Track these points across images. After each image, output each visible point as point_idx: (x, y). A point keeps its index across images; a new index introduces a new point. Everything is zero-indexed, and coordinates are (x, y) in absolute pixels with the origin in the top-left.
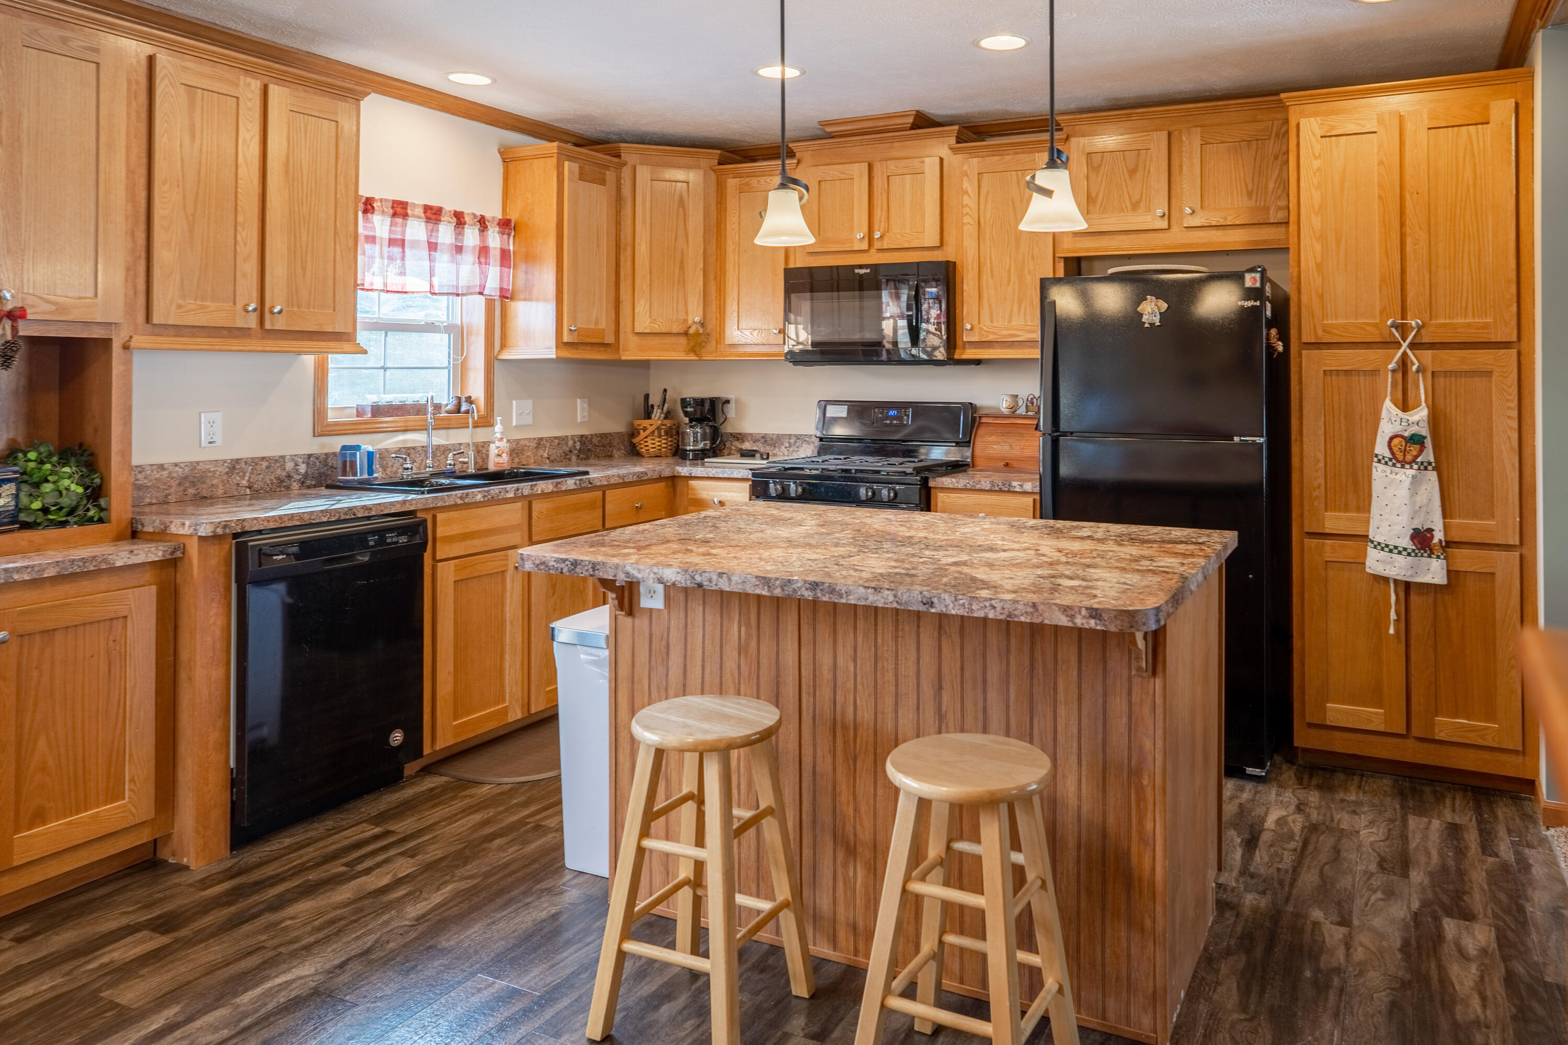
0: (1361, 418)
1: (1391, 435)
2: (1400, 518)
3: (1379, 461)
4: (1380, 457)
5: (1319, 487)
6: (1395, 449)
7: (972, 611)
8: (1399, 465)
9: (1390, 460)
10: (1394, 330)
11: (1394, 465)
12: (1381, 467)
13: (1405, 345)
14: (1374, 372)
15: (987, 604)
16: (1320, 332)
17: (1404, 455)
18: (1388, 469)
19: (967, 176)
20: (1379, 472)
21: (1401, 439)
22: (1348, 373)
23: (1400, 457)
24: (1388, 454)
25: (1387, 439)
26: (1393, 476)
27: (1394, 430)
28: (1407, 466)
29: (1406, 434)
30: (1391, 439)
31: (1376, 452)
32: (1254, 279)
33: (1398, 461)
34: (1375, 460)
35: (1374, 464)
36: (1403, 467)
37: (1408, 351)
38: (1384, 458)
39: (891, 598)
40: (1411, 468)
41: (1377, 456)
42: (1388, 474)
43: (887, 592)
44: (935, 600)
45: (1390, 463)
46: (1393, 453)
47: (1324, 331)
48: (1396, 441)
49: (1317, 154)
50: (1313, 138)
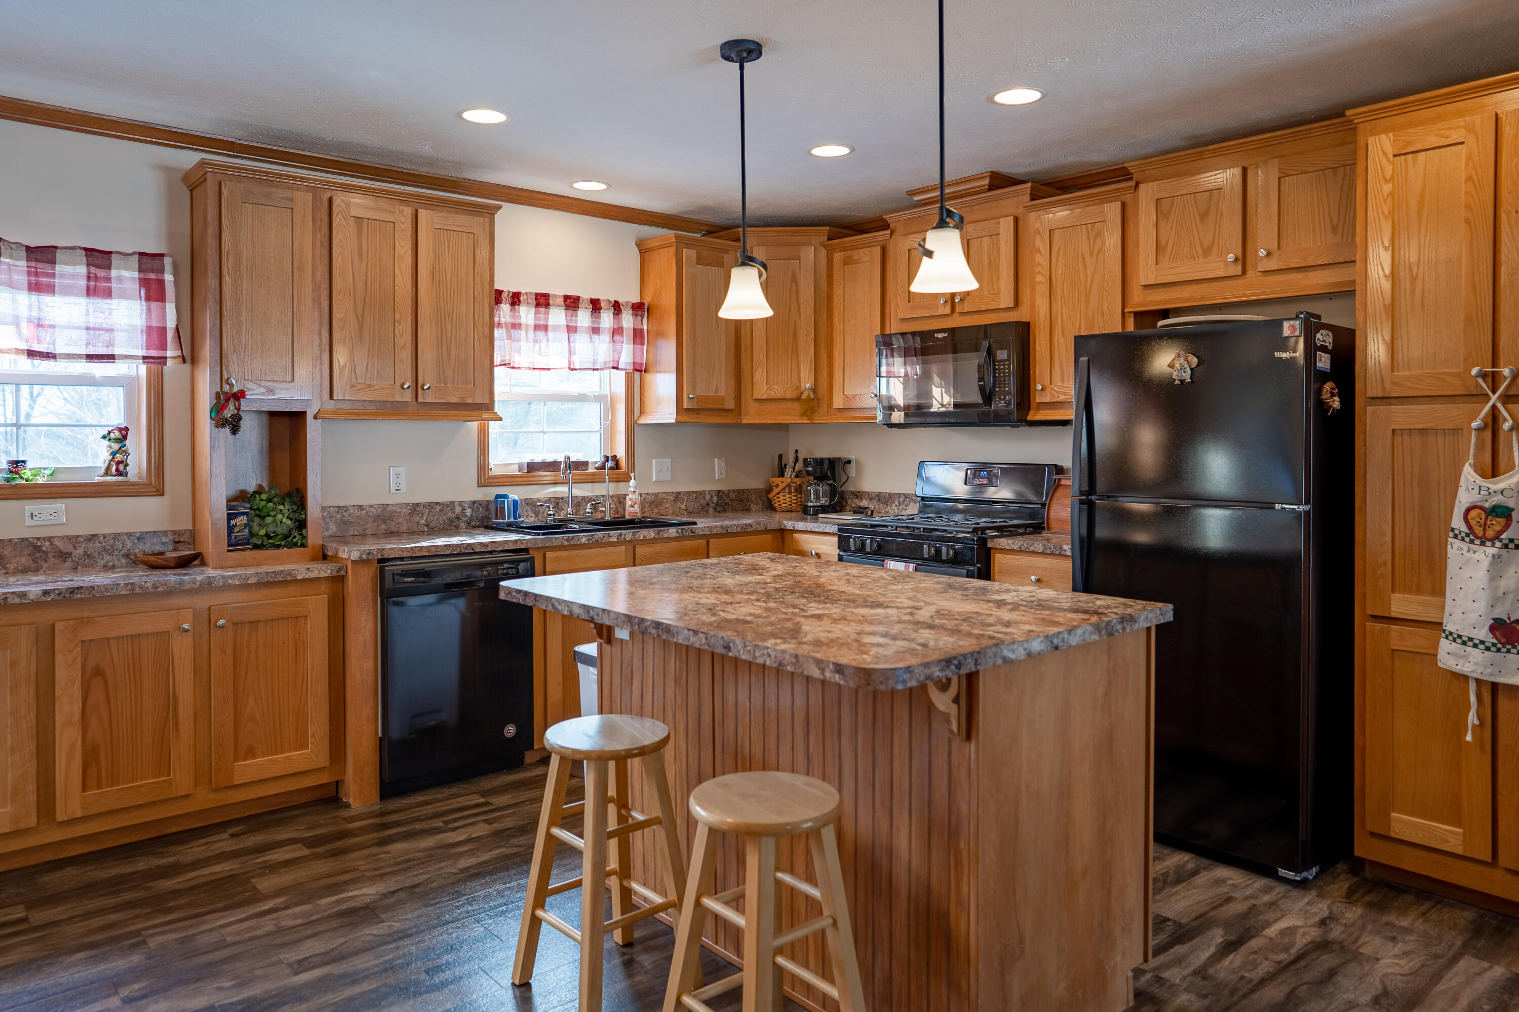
0: (1439, 485)
1: (1467, 505)
2: (1476, 604)
3: (1456, 537)
4: (1457, 532)
5: (1385, 563)
6: (1473, 523)
7: (755, 657)
8: (1477, 542)
9: (1467, 535)
10: (1480, 381)
11: (1472, 542)
12: (1457, 543)
13: (1494, 398)
14: (1456, 431)
15: (765, 652)
16: (1388, 385)
17: (1485, 530)
18: (1465, 546)
19: (1040, 234)
20: (1456, 550)
21: (1479, 511)
22: (1423, 431)
23: (1479, 531)
24: (1464, 529)
25: (1463, 510)
26: (1471, 555)
27: (1470, 500)
28: (1488, 544)
29: (1487, 505)
30: (1468, 510)
31: (1452, 526)
32: (1293, 327)
33: (1477, 537)
34: (1451, 534)
35: (1450, 540)
36: (1483, 544)
37: (1500, 406)
38: (1460, 532)
39: (704, 641)
40: (1493, 546)
41: (1453, 530)
42: (1465, 551)
43: (701, 635)
44: (731, 645)
45: (1467, 539)
46: (1470, 527)
47: (1393, 383)
48: (1473, 513)
49: (1388, 177)
50: (1383, 159)
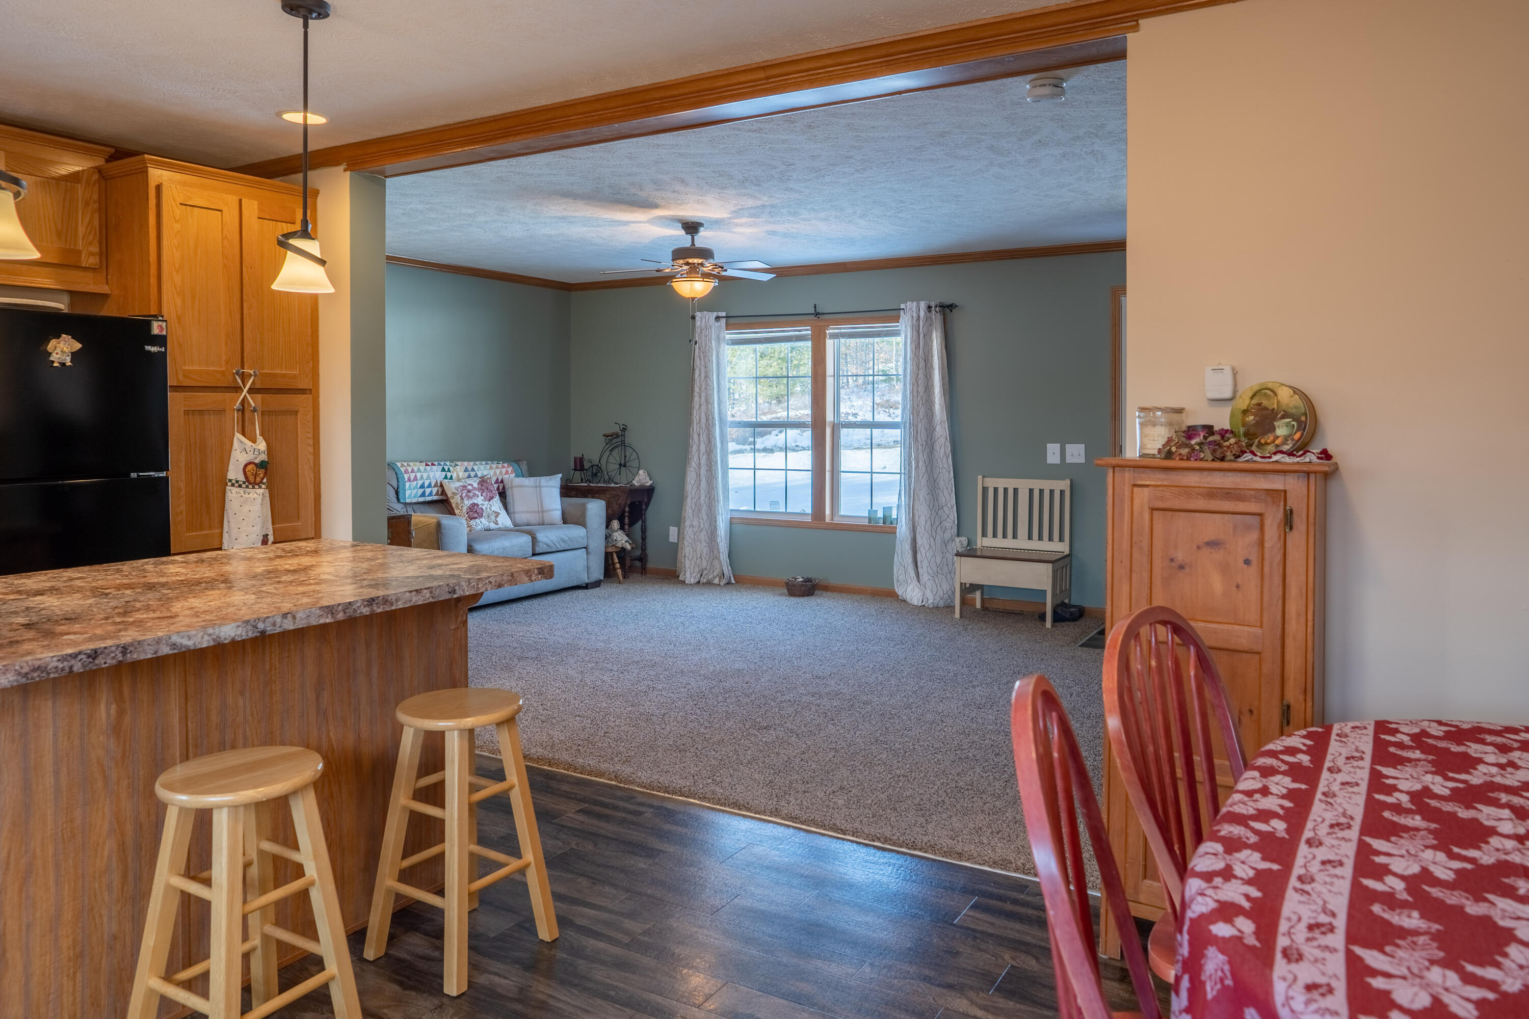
0: (211, 451)
1: (245, 462)
2: (254, 528)
3: (233, 485)
4: (234, 482)
5: (181, 512)
6: (249, 474)
8: (250, 486)
9: (244, 483)
10: (237, 377)
11: (247, 487)
12: (234, 490)
13: (245, 390)
14: (222, 412)
16: (181, 377)
17: (255, 478)
18: (241, 490)
20: (233, 494)
21: (253, 466)
22: (201, 412)
23: (252, 480)
24: (242, 478)
25: (242, 466)
26: (246, 496)
27: (248, 459)
28: (257, 487)
29: (257, 461)
30: (246, 466)
31: (229, 477)
32: (161, 327)
33: (250, 484)
34: (229, 484)
35: (227, 487)
36: (253, 488)
37: (247, 395)
38: (237, 482)
40: (260, 487)
41: (230, 481)
42: (242, 494)
45: (244, 486)
46: (246, 477)
47: (184, 376)
48: (250, 467)
49: (177, 219)
50: (173, 203)
